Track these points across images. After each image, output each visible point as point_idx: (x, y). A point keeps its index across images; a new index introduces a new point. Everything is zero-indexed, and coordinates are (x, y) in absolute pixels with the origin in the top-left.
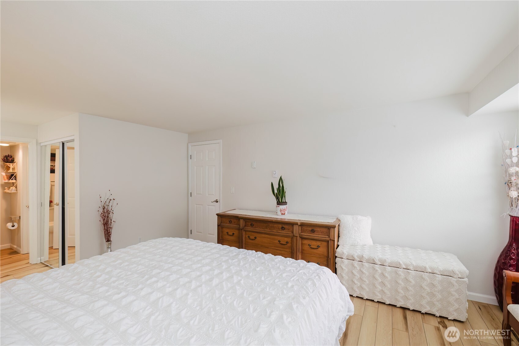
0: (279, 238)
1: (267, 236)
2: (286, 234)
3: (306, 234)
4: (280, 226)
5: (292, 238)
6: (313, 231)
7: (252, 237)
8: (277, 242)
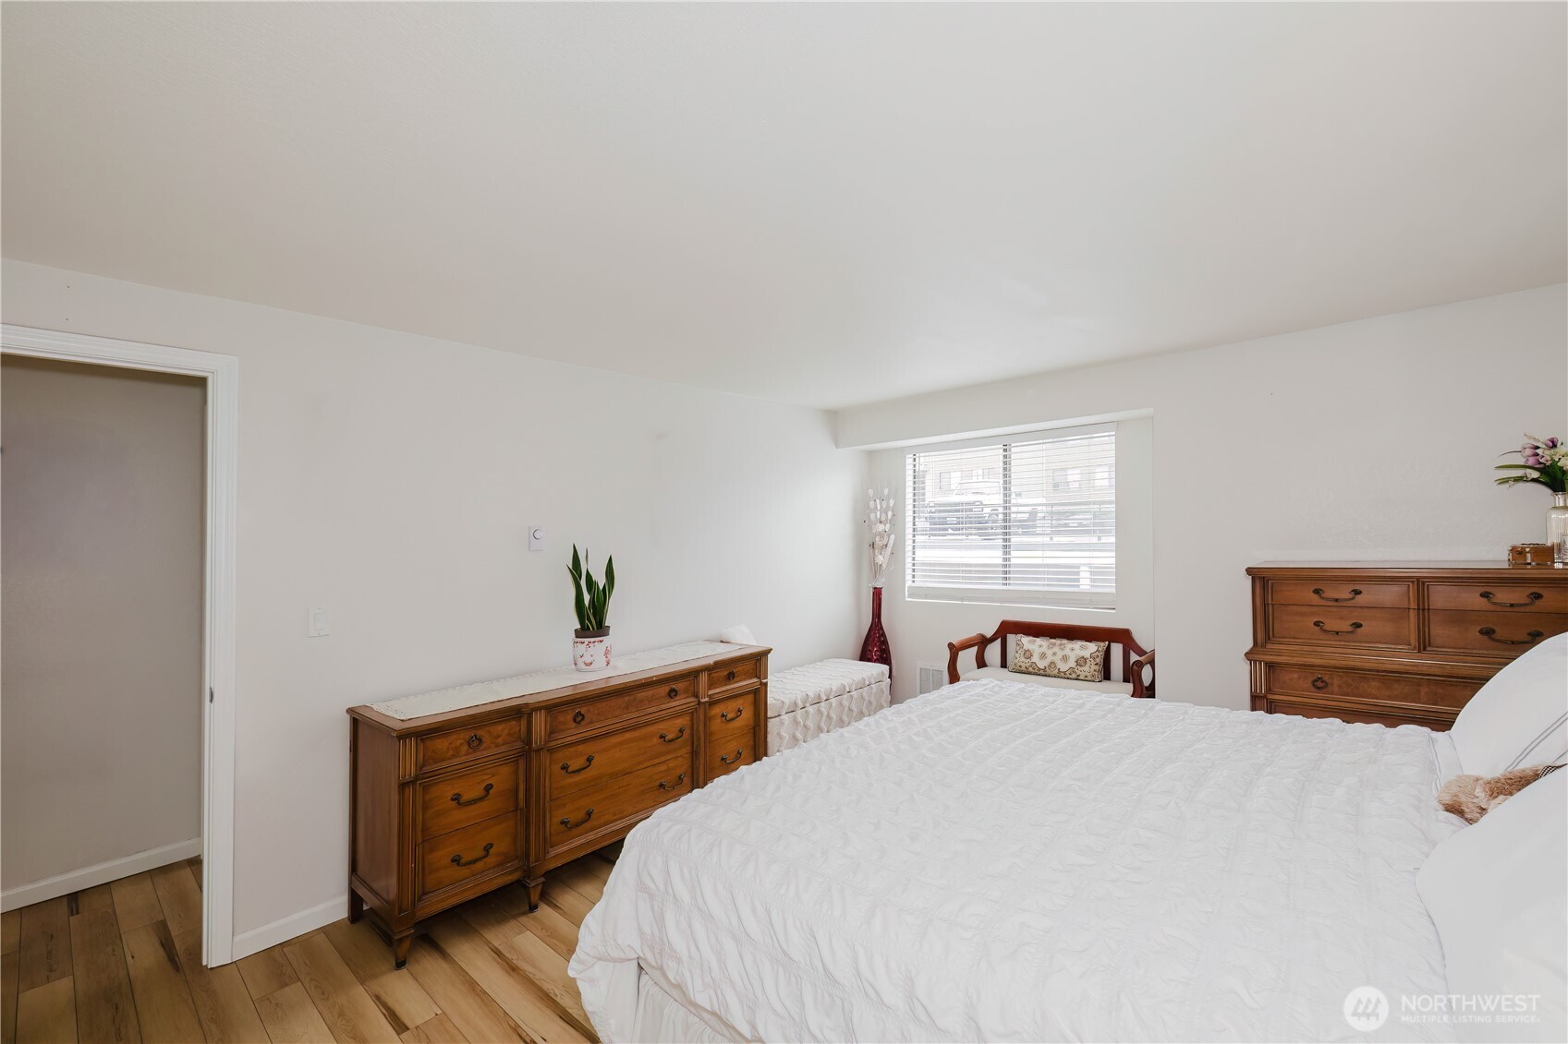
0: (661, 727)
1: (627, 735)
2: (684, 707)
3: (717, 690)
4: (664, 689)
5: (692, 713)
6: (731, 677)
7: (575, 765)
8: (656, 740)
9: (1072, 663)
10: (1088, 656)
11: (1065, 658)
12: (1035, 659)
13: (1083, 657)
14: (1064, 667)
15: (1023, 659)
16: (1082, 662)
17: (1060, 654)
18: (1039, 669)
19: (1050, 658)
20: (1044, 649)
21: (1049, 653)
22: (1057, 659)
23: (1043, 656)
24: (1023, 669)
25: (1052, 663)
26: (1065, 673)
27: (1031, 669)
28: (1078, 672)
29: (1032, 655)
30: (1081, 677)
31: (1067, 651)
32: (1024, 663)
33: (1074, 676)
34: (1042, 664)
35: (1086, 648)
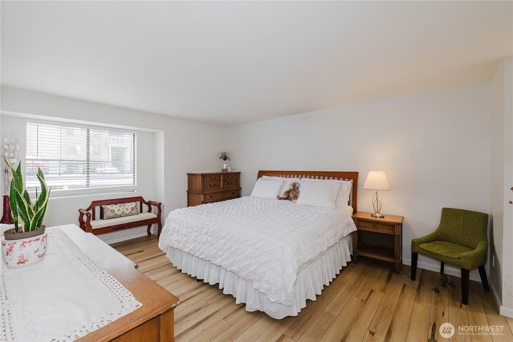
9: (130, 210)
10: (134, 207)
11: (127, 209)
12: (116, 212)
13: (133, 207)
14: (127, 212)
15: (111, 213)
16: (133, 209)
17: (125, 208)
18: (118, 215)
19: (122, 210)
20: (118, 208)
21: (121, 209)
22: (124, 210)
23: (119, 210)
24: (112, 217)
25: (123, 212)
26: (128, 214)
27: (115, 216)
28: (133, 213)
29: (114, 211)
30: (134, 214)
31: (127, 207)
32: (112, 215)
33: (131, 214)
34: (119, 213)
35: (133, 204)
